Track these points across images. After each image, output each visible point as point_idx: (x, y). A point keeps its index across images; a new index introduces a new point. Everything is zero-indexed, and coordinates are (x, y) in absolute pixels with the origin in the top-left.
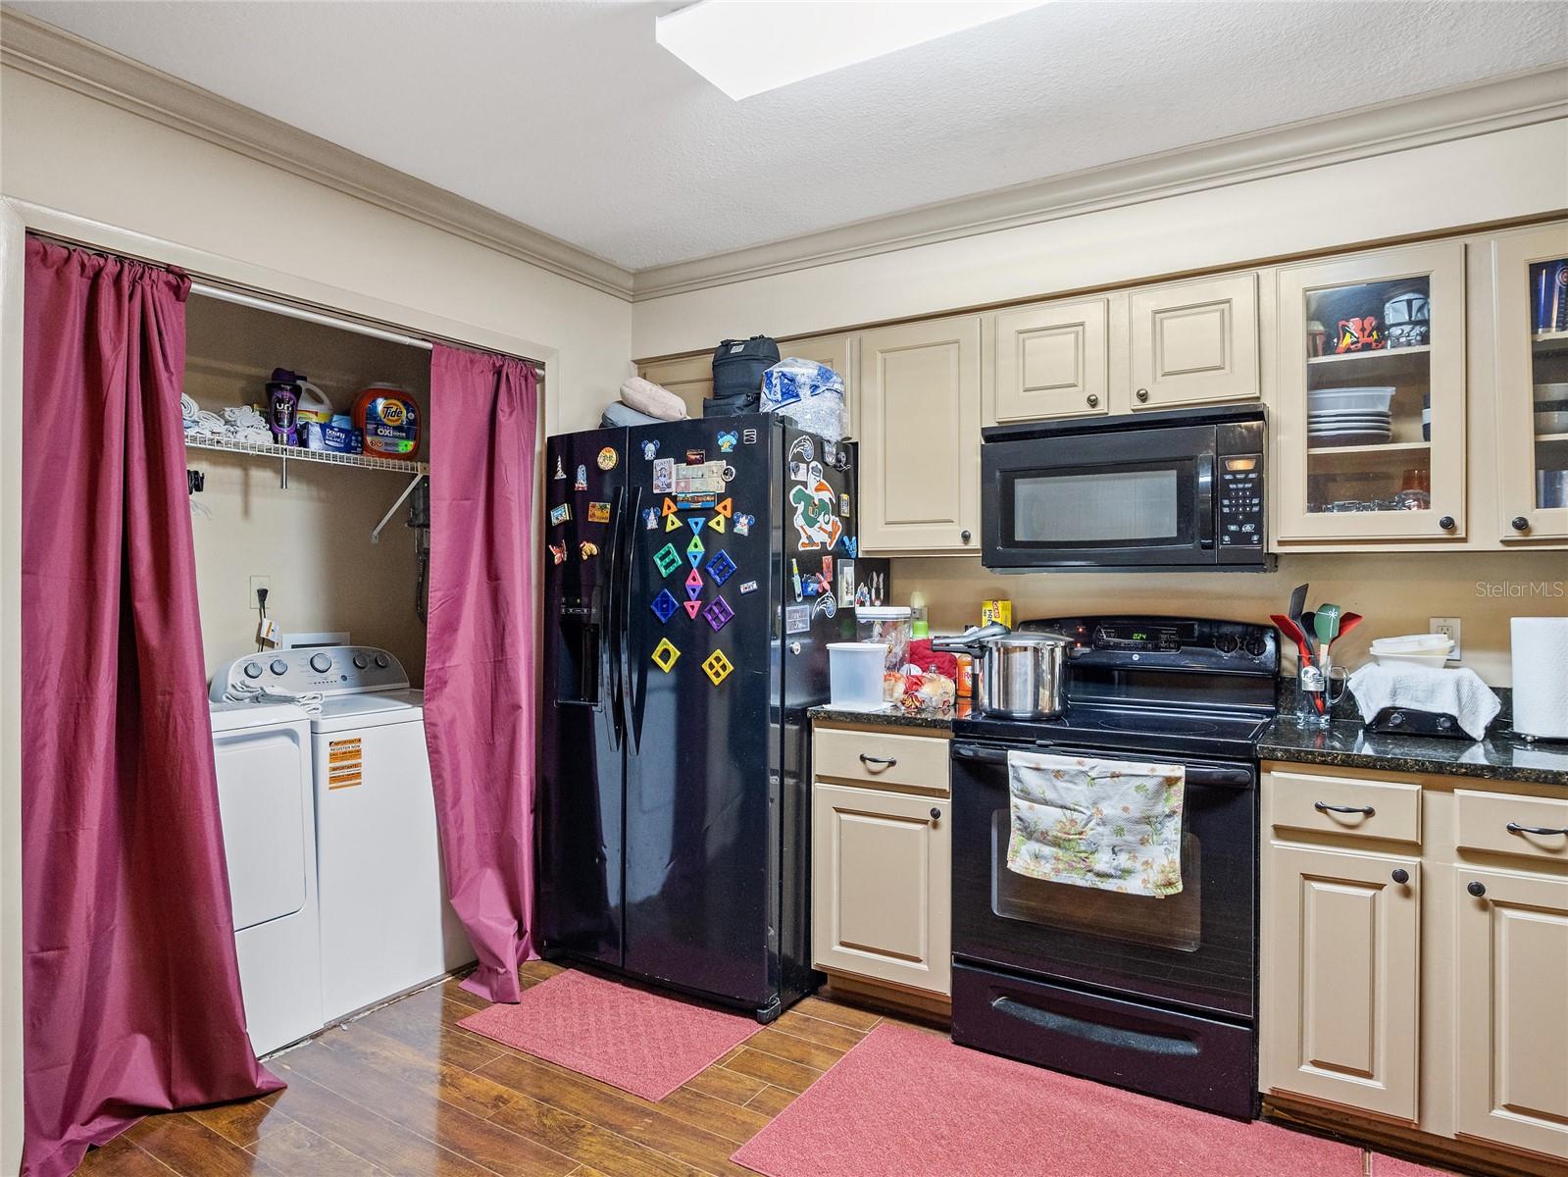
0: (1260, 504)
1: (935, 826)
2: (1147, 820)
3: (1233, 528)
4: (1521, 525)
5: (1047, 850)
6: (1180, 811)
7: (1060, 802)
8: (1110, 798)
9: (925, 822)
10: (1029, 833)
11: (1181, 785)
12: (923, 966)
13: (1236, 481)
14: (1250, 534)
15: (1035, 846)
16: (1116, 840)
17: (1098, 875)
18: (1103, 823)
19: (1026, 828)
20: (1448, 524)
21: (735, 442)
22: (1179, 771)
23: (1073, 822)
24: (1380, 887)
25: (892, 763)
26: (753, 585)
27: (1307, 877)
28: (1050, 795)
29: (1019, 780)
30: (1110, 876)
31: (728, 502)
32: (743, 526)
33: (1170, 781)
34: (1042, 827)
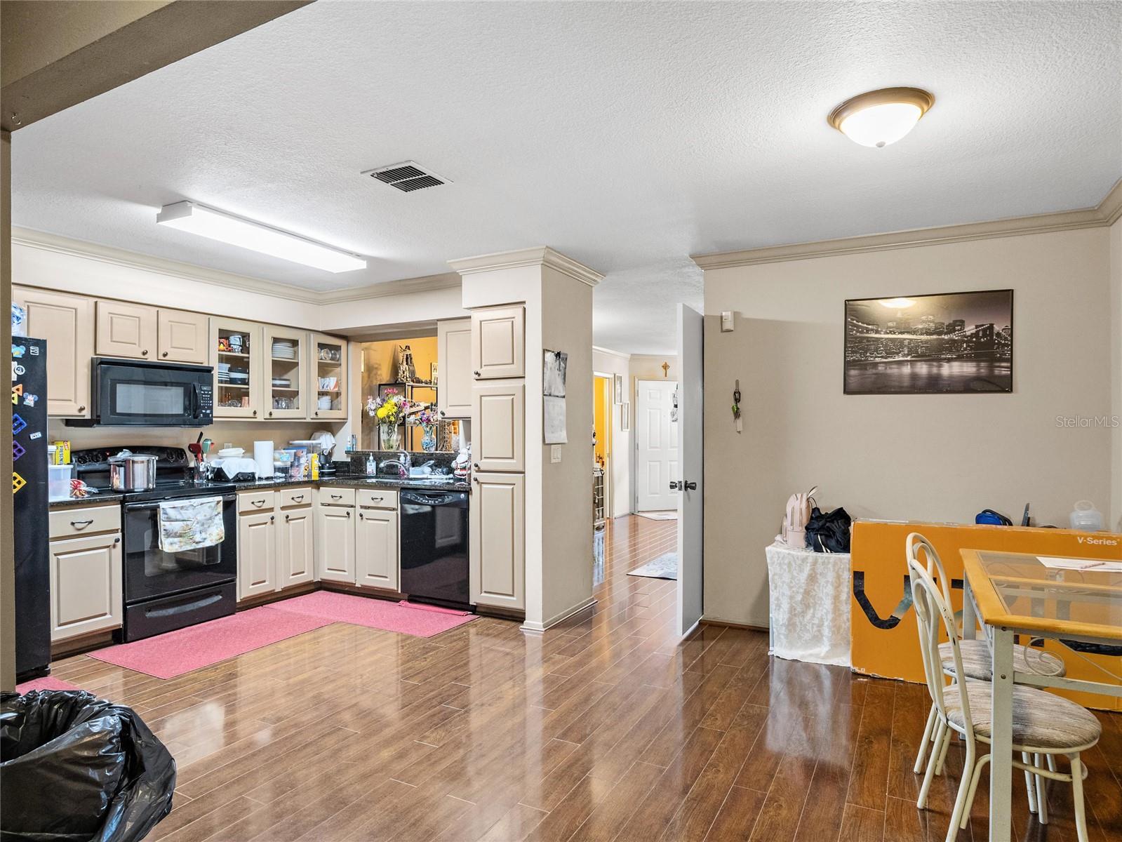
0: (212, 403)
1: (114, 546)
2: (210, 519)
3: (204, 411)
4: (271, 414)
5: (176, 540)
6: (222, 512)
7: (182, 519)
8: (200, 513)
9: (108, 547)
10: (168, 535)
11: (221, 503)
12: (108, 616)
13: (204, 394)
14: (209, 414)
15: (171, 540)
16: (202, 528)
17: (197, 543)
18: (198, 523)
19: (167, 533)
20: (255, 413)
21: (24, 353)
22: (220, 498)
23: (187, 525)
24: (266, 523)
25: (91, 522)
26: (39, 435)
27: (250, 526)
28: (179, 517)
29: (166, 514)
30: (200, 542)
31: (20, 386)
32: (30, 400)
33: (218, 502)
34: (175, 531)
